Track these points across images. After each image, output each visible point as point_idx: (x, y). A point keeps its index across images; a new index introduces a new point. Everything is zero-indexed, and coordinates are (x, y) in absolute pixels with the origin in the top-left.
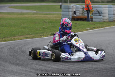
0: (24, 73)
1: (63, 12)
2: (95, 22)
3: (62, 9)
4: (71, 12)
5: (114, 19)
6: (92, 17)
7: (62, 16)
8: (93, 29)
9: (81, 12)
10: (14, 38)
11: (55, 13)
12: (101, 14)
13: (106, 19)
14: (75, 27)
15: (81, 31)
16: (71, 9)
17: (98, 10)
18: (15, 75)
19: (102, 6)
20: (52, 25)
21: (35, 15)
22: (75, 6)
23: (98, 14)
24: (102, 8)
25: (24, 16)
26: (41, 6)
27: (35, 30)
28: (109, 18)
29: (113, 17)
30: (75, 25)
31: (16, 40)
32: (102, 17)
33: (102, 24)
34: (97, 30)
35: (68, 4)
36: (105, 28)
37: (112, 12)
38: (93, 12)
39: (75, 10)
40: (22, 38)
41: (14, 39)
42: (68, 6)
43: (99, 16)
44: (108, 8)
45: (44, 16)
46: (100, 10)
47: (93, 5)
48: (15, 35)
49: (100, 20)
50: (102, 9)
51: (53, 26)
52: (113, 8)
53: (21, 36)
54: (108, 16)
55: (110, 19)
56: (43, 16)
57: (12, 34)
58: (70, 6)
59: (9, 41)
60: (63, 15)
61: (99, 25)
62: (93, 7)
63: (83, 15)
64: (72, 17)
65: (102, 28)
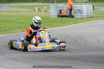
1: (51, 10)
2: (77, 18)
3: (51, 8)
4: (57, 10)
5: (91, 16)
8: (75, 24)
9: (66, 11)
10: (13, 31)
12: (81, 12)
13: (85, 16)
15: (66, 26)
17: (79, 9)
18: (16, 61)
21: (29, 13)
22: (60, 6)
23: (79, 12)
29: (91, 14)
30: (61, 21)
31: (15, 33)
34: (79, 25)
35: (56, 4)
36: (85, 23)
38: (75, 10)
39: (60, 9)
40: (20, 32)
41: (13, 32)
44: (87, 7)
46: (80, 9)
47: (75, 5)
48: (14, 29)
53: (19, 29)
54: (87, 14)
55: (88, 16)
57: (12, 28)
59: (9, 33)
61: (80, 21)
62: (75, 7)
63: (67, 13)
64: (58, 14)
65: (82, 23)
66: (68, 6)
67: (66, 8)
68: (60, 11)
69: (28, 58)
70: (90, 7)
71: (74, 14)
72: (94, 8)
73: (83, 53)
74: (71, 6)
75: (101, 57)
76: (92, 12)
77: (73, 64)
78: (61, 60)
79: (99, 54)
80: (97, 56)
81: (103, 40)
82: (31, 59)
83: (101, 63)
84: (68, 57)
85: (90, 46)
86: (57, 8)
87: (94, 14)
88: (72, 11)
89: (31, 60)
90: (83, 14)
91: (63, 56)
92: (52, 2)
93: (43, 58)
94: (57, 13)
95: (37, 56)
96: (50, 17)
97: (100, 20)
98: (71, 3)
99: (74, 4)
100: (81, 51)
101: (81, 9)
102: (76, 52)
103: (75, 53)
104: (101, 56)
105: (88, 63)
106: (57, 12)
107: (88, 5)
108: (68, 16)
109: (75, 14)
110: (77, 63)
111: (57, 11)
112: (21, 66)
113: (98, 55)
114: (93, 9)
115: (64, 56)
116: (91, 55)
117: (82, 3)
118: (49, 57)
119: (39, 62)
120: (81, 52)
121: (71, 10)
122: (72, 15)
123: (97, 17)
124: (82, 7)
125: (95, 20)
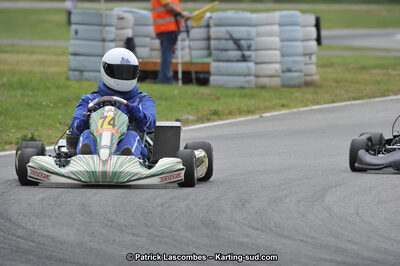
1: (77, 39)
2: (221, 87)
3: (74, 27)
4: (112, 41)
5: (306, 75)
6: (208, 64)
7: (72, 57)
8: (209, 120)
11: (37, 43)
12: (247, 53)
13: (271, 76)
16: (113, 29)
17: (236, 36)
19: (255, 17)
20: (26, 100)
23: (237, 54)
24: (255, 26)
28: (283, 72)
29: (302, 67)
32: (251, 65)
33: (252, 96)
34: (230, 124)
35: (102, 6)
36: (265, 115)
37: (299, 43)
38: (213, 42)
39: (129, 33)
42: (101, 16)
43: (238, 61)
44: (281, 25)
46: (244, 35)
47: (212, 10)
49: (242, 78)
50: (253, 30)
51: (29, 105)
52: (304, 26)
54: (281, 63)
55: (289, 75)
58: (108, 12)
60: (75, 54)
61: (236, 103)
62: (211, 23)
65: (250, 118)
72: (324, 33)
76: (310, 55)
87: (319, 66)
90: (257, 63)
96: (68, 79)
97: (355, 99)
101: (250, 39)
109: (214, 66)
114: (319, 40)
123: (338, 82)
125: (328, 103)
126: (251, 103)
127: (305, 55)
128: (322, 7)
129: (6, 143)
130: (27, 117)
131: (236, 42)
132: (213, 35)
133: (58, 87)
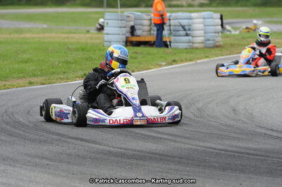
0: (29, 162)
1: (107, 27)
2: (175, 48)
3: (106, 21)
4: (124, 27)
5: (216, 42)
7: (105, 36)
8: (171, 64)
9: (147, 28)
10: (3, 83)
12: (188, 32)
13: (200, 43)
14: (133, 60)
15: (147, 69)
17: (183, 24)
18: (10, 165)
20: (85, 56)
21: (47, 35)
22: (132, 16)
23: (183, 33)
25: (23, 36)
26: (58, 13)
27: (48, 67)
28: (206, 41)
29: (215, 38)
30: (134, 55)
31: (8, 88)
32: (190, 38)
33: (191, 53)
35: (119, 10)
36: (198, 61)
37: (212, 27)
38: (172, 27)
39: (132, 24)
40: (23, 85)
41: (5, 86)
43: (184, 36)
44: (204, 18)
45: (66, 35)
46: (187, 24)
47: (171, 12)
48: (5, 78)
49: (185, 44)
50: (190, 21)
51: (86, 59)
52: (215, 19)
53: (18, 78)
54: (204, 36)
55: (208, 42)
56: (63, 35)
60: (108, 34)
61: (184, 56)
62: (171, 18)
63: (150, 34)
64: (127, 38)
65: (191, 63)
66: (152, 15)
67: (147, 22)
68: (133, 29)
69: (43, 158)
70: (212, 18)
71: (169, 37)
72: (224, 21)
73: (192, 142)
74: (162, 16)
75: (243, 153)
76: (218, 33)
77: (167, 172)
78: (135, 162)
79: (236, 147)
80: (231, 151)
81: (247, 108)
82: (51, 160)
83: (243, 171)
84: (153, 154)
85: (213, 123)
86: (124, 22)
87: (222, 37)
88: (163, 29)
89: (53, 163)
90: (193, 37)
91: (138, 151)
92: (110, 6)
93: (84, 158)
94: (123, 34)
95: (68, 152)
96: (103, 46)
98: (160, 7)
99: (168, 12)
100: (188, 138)
101: (190, 25)
102: (175, 141)
103: (172, 143)
104: (243, 151)
105: (206, 171)
106: (124, 32)
107: (206, 13)
108: (154, 42)
109: (173, 38)
110: (178, 170)
111: (124, 30)
112: (25, 179)
113: (235, 149)
114: (222, 25)
115: (142, 151)
116: (215, 149)
117: (192, 9)
118: (102, 153)
119: (75, 167)
120: (188, 141)
121: (161, 26)
122: (164, 40)
123: (232, 45)
124: (191, 19)
125: (227, 55)
126: (191, 56)
127: (216, 32)
128: (222, 9)
129: (77, 77)
130: (86, 65)
131: (183, 27)
132: (172, 24)
133: (100, 50)
